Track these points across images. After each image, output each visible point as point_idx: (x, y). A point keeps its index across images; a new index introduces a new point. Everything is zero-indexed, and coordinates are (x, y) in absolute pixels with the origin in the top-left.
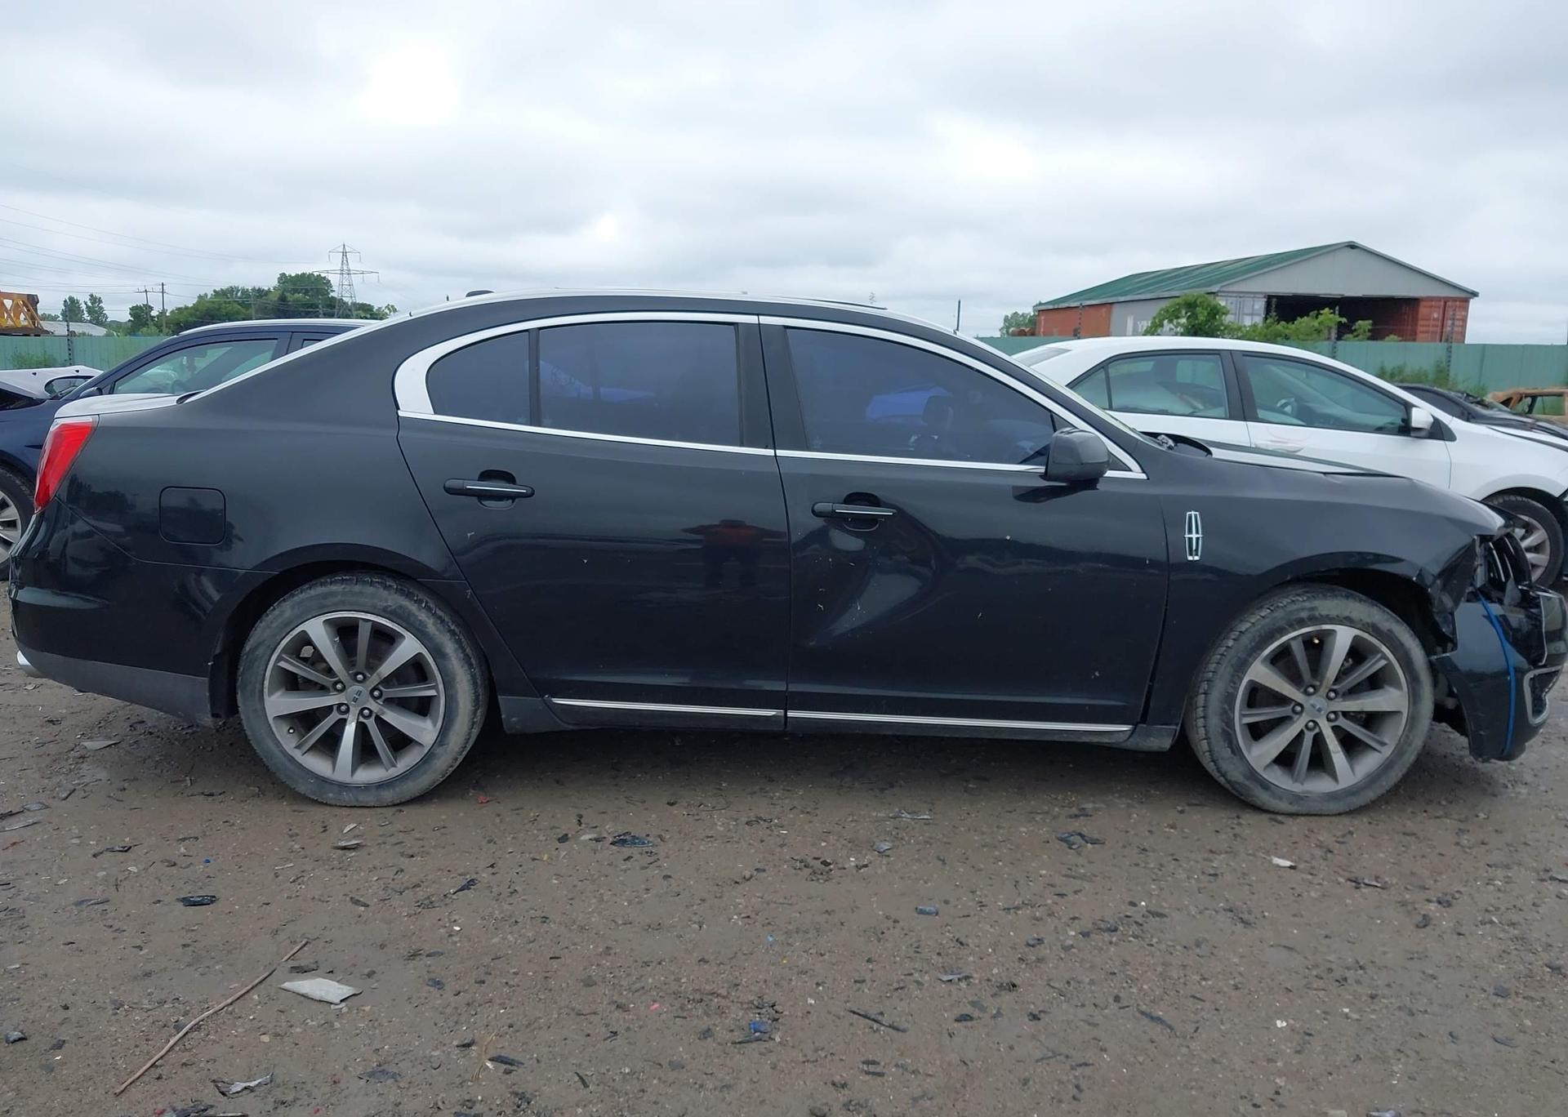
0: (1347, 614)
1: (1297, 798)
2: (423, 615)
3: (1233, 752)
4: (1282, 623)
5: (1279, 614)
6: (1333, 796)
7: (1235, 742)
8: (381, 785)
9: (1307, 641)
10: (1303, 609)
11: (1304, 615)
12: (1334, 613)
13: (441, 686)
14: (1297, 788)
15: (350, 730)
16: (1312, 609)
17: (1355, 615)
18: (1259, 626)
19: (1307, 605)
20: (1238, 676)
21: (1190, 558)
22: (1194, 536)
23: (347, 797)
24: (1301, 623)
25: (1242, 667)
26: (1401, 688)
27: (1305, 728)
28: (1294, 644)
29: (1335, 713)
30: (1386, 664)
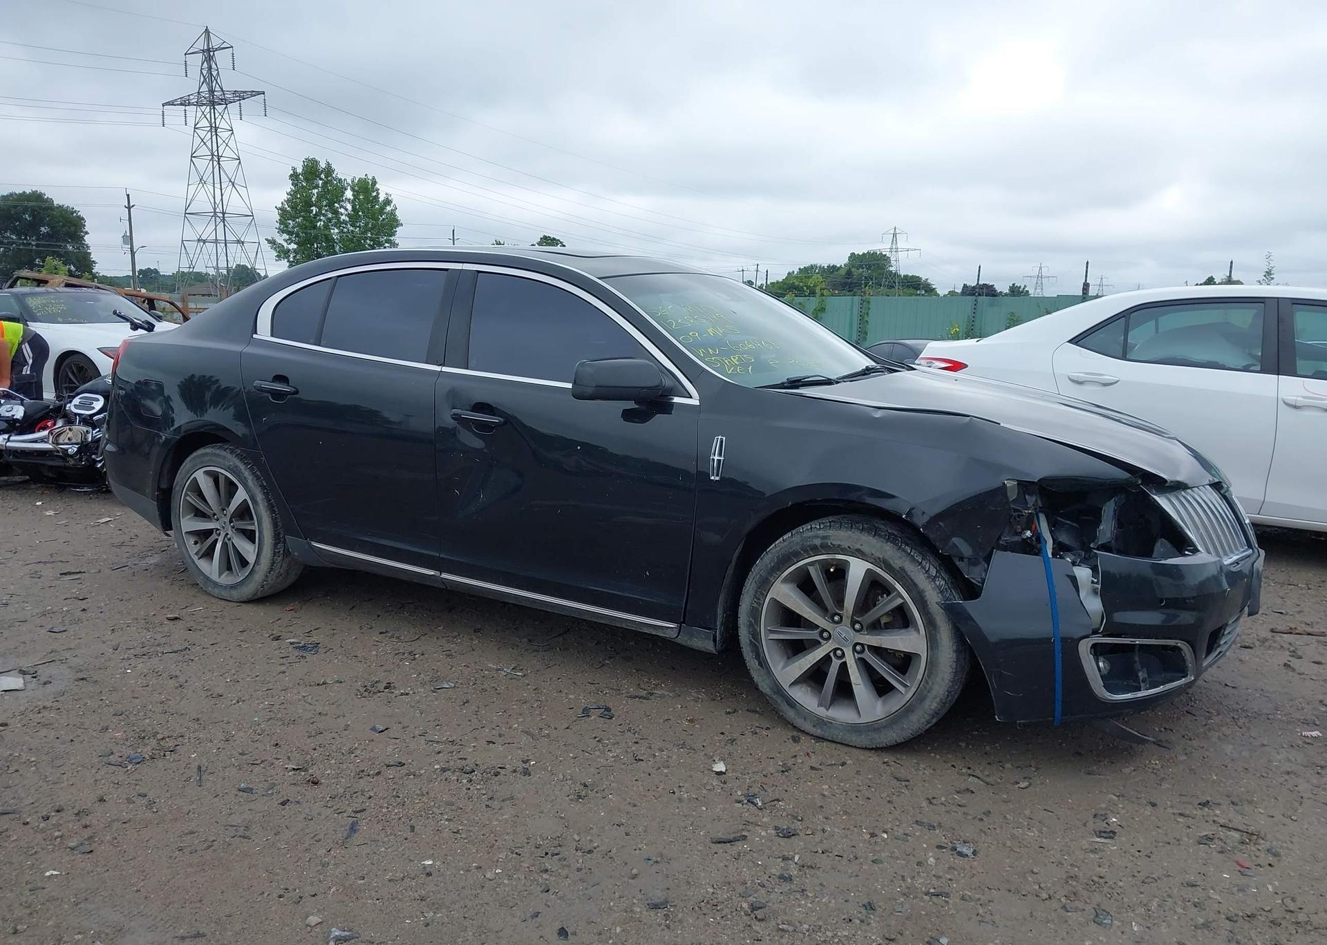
0: (858, 546)
1: (820, 722)
2: (247, 473)
3: (760, 664)
4: (798, 548)
5: (797, 539)
6: (855, 728)
7: (762, 655)
8: (233, 587)
9: (825, 566)
10: (817, 537)
11: (818, 542)
12: (845, 544)
13: (256, 524)
14: (822, 712)
15: (219, 546)
16: (824, 538)
17: (866, 549)
18: (779, 548)
19: (821, 533)
20: (762, 594)
21: (712, 478)
22: (716, 458)
23: (216, 591)
24: (815, 550)
25: (765, 585)
26: (918, 630)
27: (832, 654)
28: (812, 570)
29: (862, 645)
30: (903, 603)
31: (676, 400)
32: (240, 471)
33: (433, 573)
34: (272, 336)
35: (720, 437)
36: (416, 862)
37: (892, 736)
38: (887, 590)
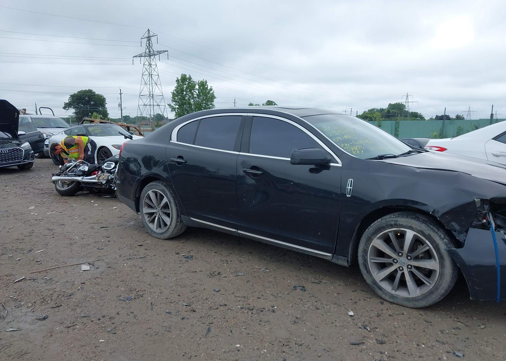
0: (410, 225)
1: (392, 296)
2: (167, 192)
3: (367, 272)
4: (384, 225)
5: (384, 221)
6: (408, 300)
7: (368, 268)
8: (162, 234)
9: (396, 233)
10: (392, 221)
11: (393, 223)
12: (405, 224)
13: (170, 210)
14: (393, 292)
15: (157, 218)
16: (396, 221)
17: (414, 226)
18: (376, 225)
19: (394, 219)
20: (369, 244)
21: (348, 196)
22: (349, 188)
24: (392, 226)
25: (369, 240)
26: (435, 260)
27: (398, 269)
28: (390, 234)
29: (411, 265)
30: (429, 249)
31: (332, 164)
32: (165, 191)
33: (235, 230)
34: (177, 141)
35: (351, 179)
36: (233, 345)
37: (423, 303)
38: (422, 243)
